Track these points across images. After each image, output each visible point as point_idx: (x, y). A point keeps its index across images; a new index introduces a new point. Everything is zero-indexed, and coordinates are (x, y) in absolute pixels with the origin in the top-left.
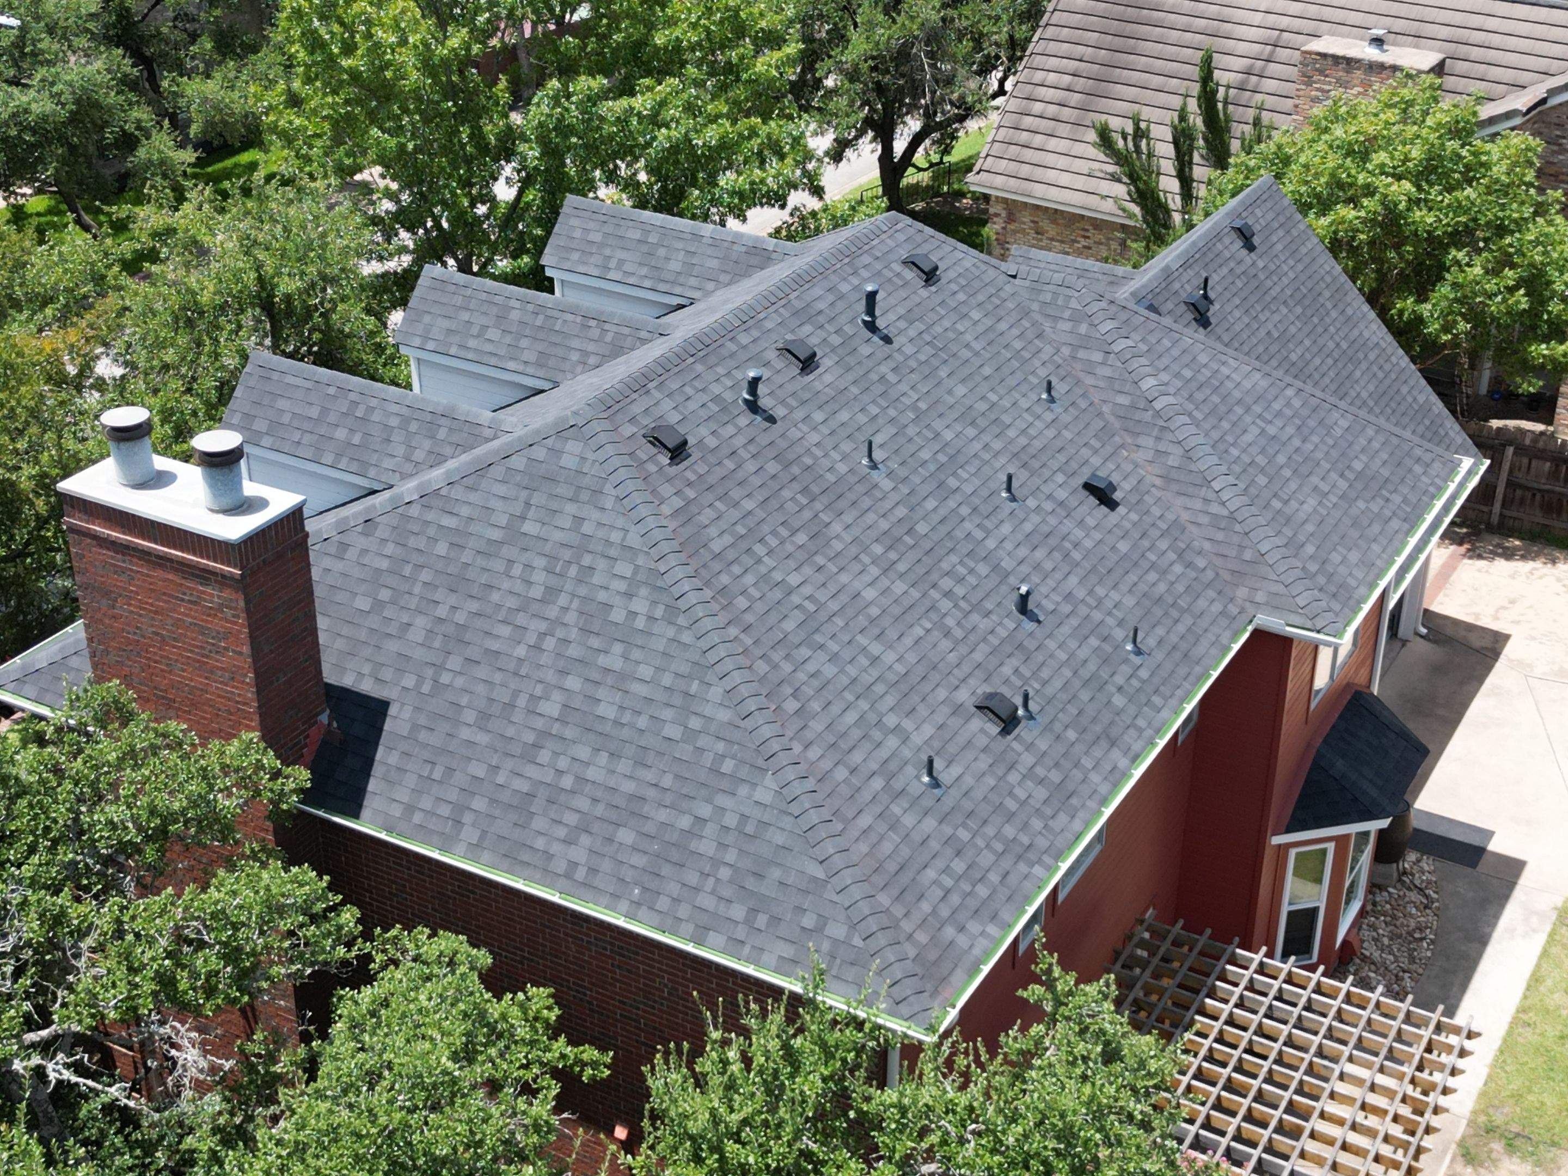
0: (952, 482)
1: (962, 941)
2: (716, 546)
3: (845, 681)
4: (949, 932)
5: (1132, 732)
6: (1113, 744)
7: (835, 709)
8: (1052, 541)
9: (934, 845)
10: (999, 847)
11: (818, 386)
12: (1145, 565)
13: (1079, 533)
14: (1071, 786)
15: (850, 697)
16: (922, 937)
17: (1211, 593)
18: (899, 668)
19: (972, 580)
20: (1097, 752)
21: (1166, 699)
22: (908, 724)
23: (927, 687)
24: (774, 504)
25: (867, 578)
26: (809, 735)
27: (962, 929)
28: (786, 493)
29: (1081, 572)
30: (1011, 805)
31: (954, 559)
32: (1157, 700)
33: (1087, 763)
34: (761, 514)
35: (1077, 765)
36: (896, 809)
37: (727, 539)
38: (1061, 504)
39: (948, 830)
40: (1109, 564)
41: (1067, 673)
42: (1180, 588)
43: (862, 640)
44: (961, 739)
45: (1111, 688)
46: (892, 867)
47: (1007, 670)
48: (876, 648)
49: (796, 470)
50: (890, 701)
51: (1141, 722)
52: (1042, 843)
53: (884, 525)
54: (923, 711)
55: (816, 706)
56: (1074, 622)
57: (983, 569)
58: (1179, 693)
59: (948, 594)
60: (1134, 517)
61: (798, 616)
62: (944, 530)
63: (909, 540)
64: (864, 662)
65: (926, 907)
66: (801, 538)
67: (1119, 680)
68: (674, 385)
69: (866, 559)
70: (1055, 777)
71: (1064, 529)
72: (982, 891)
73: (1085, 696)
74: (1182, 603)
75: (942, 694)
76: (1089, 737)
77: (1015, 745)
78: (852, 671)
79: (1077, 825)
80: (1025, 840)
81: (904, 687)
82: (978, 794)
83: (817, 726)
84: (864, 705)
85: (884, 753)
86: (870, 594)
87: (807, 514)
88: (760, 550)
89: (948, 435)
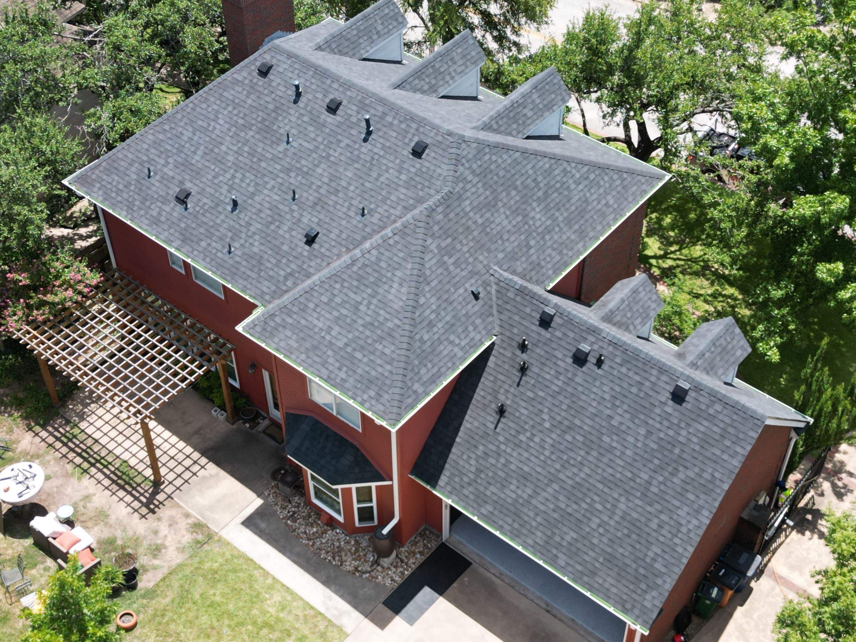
0: (293, 174)
1: (95, 189)
2: (225, 94)
3: (183, 144)
4: (98, 185)
5: (190, 250)
6: (183, 241)
7: (170, 142)
8: (276, 217)
9: (127, 178)
10: (130, 200)
11: (323, 117)
12: (278, 257)
13: (286, 228)
14: (160, 224)
15: (177, 146)
16: (94, 176)
17: (273, 288)
18: (193, 162)
19: (244, 185)
20: (177, 235)
21: (209, 263)
22: (171, 166)
23: (189, 172)
24: (254, 110)
25: (231, 147)
26: (157, 135)
27: (99, 189)
28: (260, 113)
29: (265, 229)
30: (148, 203)
31: (253, 178)
32: (208, 259)
33: (172, 231)
34: (247, 106)
35: (170, 227)
36: (136, 165)
37: (231, 97)
38: (299, 220)
39: (133, 182)
40: (273, 241)
41: (211, 224)
42: (271, 273)
43: (202, 148)
44: (170, 185)
45: (209, 241)
46: (116, 165)
47: (205, 200)
48: (200, 153)
49: (273, 115)
50: (179, 159)
51: (196, 253)
52: (135, 215)
53: (259, 150)
54: (178, 171)
55: (169, 135)
56: (237, 226)
57: (251, 189)
58: (214, 269)
59: (234, 177)
60: (305, 254)
61: (205, 125)
62: (265, 172)
63: (255, 160)
64: (193, 149)
65: (105, 177)
66: (241, 121)
67: (214, 244)
68: (296, 66)
69: (240, 145)
70: (163, 219)
71: (285, 222)
72: (114, 195)
73: (202, 230)
74: (262, 274)
75: (187, 177)
76: (184, 232)
77: (172, 205)
78: (187, 145)
79: (145, 227)
80: (135, 208)
81: (186, 163)
82: (149, 192)
83: (161, 136)
84: (175, 151)
85: (157, 159)
86: (224, 148)
87: (253, 122)
88: (230, 108)
89: (319, 170)
